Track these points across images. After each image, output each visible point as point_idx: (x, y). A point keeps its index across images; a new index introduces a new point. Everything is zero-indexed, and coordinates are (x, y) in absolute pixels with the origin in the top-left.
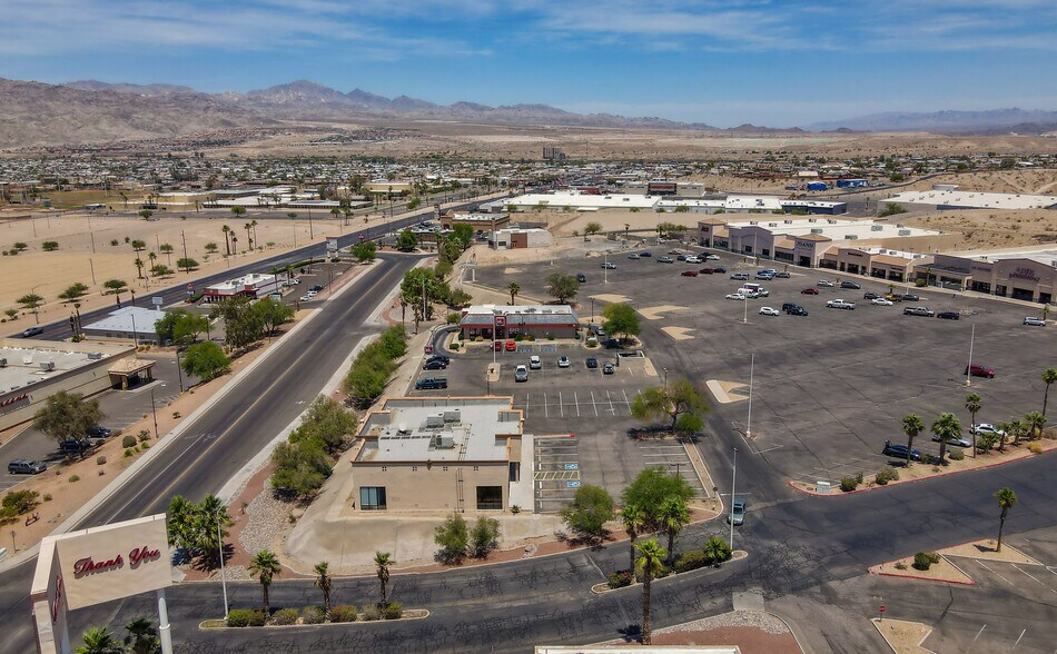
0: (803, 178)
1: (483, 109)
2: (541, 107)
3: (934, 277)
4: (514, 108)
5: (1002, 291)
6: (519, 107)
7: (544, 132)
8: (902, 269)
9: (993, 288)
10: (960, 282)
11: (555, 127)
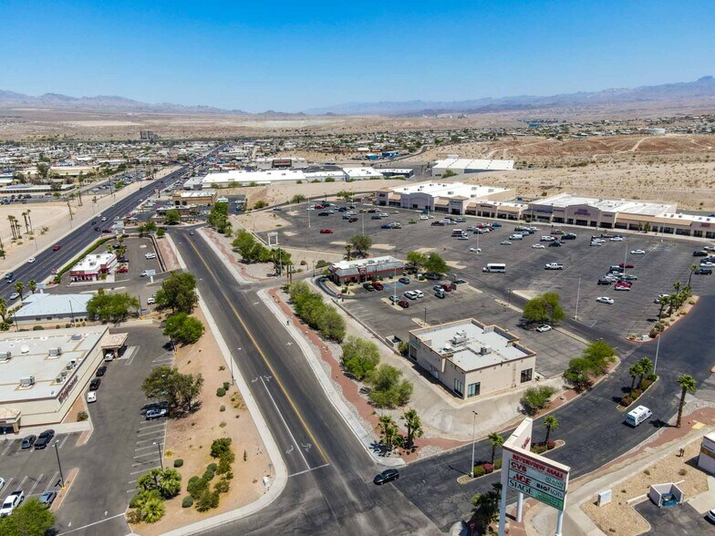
0: (361, 152)
1: (68, 99)
2: (117, 98)
3: (534, 217)
4: (95, 98)
5: (570, 222)
6: (99, 98)
7: (128, 118)
8: (517, 213)
9: (566, 221)
10: (548, 218)
11: (136, 114)
